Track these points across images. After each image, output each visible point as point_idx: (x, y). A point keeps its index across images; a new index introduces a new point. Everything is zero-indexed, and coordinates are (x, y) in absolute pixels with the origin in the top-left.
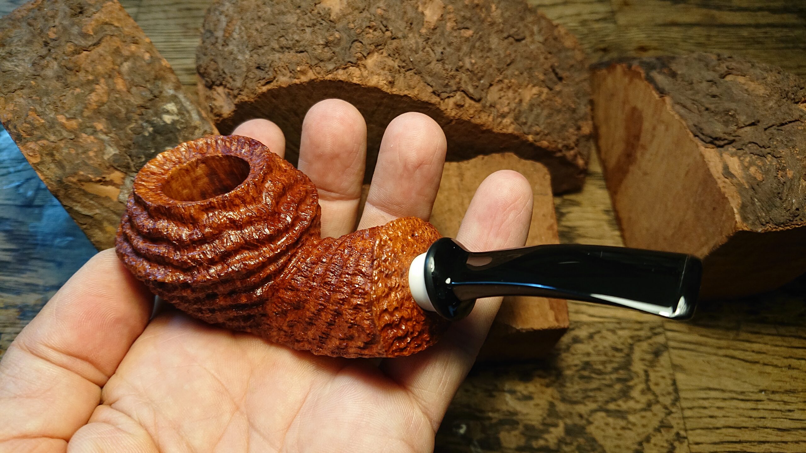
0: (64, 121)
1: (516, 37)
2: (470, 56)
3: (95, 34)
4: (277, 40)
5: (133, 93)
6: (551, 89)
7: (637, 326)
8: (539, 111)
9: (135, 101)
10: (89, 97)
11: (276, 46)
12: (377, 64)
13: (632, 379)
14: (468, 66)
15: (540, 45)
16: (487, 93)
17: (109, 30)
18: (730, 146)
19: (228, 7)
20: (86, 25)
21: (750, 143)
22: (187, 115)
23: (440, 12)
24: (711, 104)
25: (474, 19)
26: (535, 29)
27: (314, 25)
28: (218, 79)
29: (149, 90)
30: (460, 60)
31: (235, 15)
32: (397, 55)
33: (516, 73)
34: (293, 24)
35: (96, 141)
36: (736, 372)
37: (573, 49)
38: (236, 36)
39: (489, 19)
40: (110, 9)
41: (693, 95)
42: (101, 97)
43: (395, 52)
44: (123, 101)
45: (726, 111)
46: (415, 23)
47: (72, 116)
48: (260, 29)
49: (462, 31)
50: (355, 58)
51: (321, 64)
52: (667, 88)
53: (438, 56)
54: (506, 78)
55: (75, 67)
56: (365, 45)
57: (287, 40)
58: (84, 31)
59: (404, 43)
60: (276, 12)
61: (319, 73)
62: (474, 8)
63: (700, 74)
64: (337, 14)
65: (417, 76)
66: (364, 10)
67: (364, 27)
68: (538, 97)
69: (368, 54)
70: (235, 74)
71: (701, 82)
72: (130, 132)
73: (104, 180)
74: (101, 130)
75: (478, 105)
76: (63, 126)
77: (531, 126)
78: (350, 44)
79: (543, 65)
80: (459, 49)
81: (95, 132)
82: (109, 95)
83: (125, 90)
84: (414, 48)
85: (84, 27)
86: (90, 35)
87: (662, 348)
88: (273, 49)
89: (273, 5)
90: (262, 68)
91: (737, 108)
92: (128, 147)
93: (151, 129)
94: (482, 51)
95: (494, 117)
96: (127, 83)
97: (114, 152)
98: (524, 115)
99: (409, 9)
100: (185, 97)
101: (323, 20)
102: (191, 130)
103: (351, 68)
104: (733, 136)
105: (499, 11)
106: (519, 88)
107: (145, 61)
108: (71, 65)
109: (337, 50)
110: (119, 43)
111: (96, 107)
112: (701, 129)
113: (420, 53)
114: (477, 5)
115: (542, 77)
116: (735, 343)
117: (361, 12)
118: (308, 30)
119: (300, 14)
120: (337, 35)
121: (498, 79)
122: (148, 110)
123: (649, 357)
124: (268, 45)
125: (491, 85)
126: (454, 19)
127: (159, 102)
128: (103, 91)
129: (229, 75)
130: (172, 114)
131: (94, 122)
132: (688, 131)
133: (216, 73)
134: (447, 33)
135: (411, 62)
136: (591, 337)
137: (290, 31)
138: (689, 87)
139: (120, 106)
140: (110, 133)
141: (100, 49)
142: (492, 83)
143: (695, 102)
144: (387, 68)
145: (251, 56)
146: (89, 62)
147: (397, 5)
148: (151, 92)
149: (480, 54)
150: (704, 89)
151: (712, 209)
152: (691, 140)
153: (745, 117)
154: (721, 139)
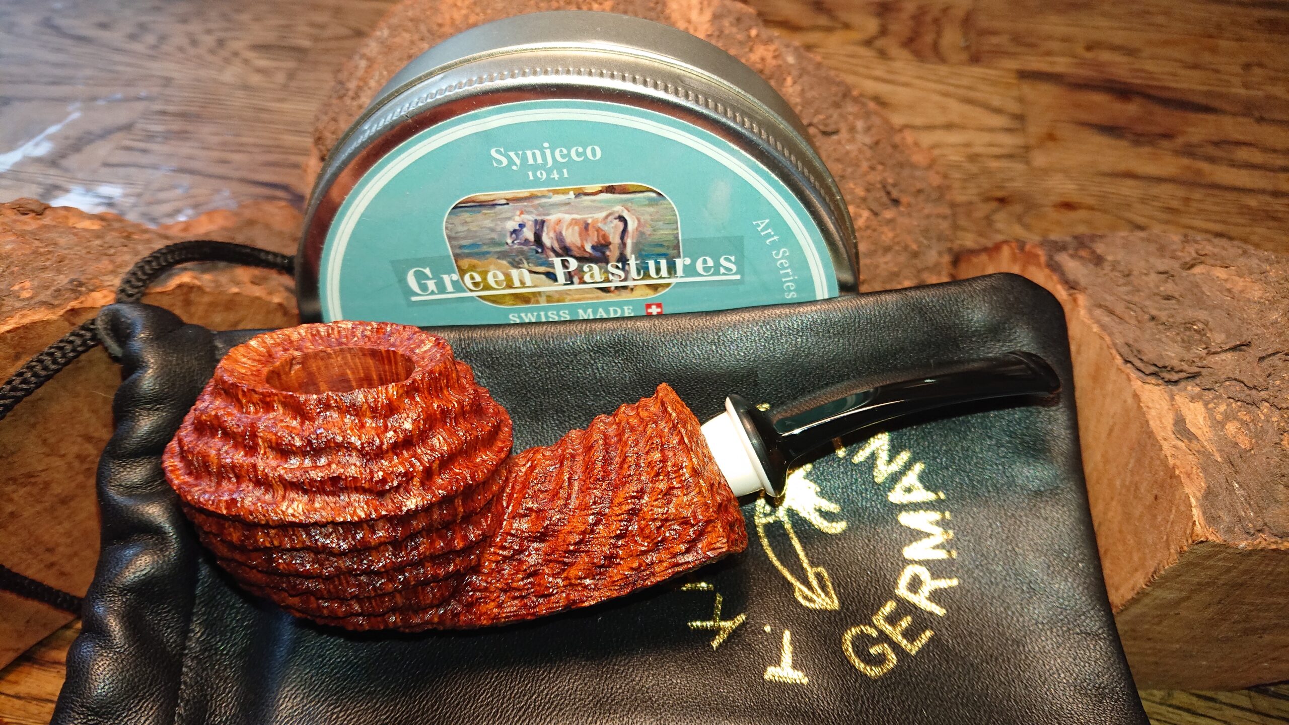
18: (1190, 383)
21: (1229, 379)
24: (1160, 310)
41: (1128, 293)
45: (1188, 323)
52: (1083, 282)
63: (1147, 261)
71: (1146, 274)
91: (1210, 319)
104: (1198, 367)
112: (1139, 351)
132: (1114, 352)
138: (1121, 281)
143: (1132, 306)
150: (1152, 285)
151: (1153, 498)
152: (1119, 369)
153: (1223, 336)
154: (1172, 369)
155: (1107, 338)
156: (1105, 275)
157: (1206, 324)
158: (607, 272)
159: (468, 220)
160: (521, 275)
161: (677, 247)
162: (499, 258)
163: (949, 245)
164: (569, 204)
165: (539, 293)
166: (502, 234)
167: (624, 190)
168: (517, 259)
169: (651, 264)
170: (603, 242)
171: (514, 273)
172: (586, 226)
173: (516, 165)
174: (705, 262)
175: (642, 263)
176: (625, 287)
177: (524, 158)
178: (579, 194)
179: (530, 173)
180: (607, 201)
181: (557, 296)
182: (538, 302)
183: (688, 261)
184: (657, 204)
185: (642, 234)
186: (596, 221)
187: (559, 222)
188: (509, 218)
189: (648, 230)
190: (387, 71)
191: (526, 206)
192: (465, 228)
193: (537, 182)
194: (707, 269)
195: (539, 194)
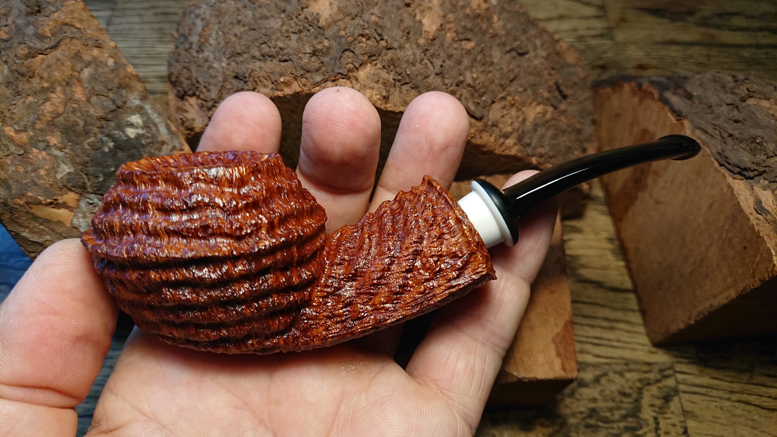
0: (12, 133)
1: (520, 51)
2: (471, 69)
3: (54, 35)
4: (259, 47)
5: (92, 103)
6: (555, 108)
7: (646, 368)
8: (544, 131)
9: (95, 111)
10: (43, 107)
11: (257, 54)
12: (370, 76)
13: (641, 427)
14: (469, 81)
15: (543, 60)
16: (489, 111)
17: (69, 32)
18: (761, 177)
19: (204, 10)
20: (42, 25)
22: (154, 129)
23: (439, 22)
24: (734, 130)
25: (476, 30)
26: (538, 42)
27: (300, 31)
28: (190, 89)
29: (112, 100)
30: (461, 75)
31: (213, 18)
32: (392, 67)
33: (520, 89)
34: (277, 29)
35: (48, 158)
36: (752, 420)
37: (575, 66)
38: (212, 41)
39: (491, 31)
40: (71, 8)
41: (713, 119)
42: (56, 106)
43: (390, 64)
44: (81, 111)
45: (753, 138)
46: (412, 32)
47: (23, 129)
48: (239, 35)
49: (463, 43)
50: (346, 70)
51: (308, 75)
52: (684, 110)
53: (438, 69)
54: (509, 95)
55: (29, 72)
56: (356, 55)
57: (270, 47)
58: (40, 32)
59: (400, 54)
60: (258, 16)
61: (305, 85)
62: (475, 18)
63: (718, 96)
64: (326, 19)
65: (413, 91)
66: (356, 16)
67: (356, 35)
68: (542, 116)
69: (361, 65)
70: (210, 84)
71: (721, 106)
72: (88, 147)
73: (55, 202)
74: (55, 145)
75: (479, 124)
76: (11, 139)
77: (535, 148)
78: (341, 53)
79: (547, 81)
80: (459, 63)
81: (48, 147)
82: (66, 105)
83: (84, 99)
84: (411, 60)
85: (41, 28)
86: (47, 37)
87: (672, 393)
88: (254, 57)
89: (255, 8)
90: (240, 77)
91: (764, 135)
92: (85, 164)
93: (111, 144)
94: (483, 65)
95: (496, 137)
96: (87, 92)
97: (68, 171)
98: (528, 136)
99: (406, 16)
100: (152, 108)
101: (310, 25)
102: (157, 146)
103: (341, 80)
104: (763, 167)
105: (501, 23)
106: (522, 106)
107: (108, 68)
108: (24, 70)
109: (326, 59)
110: (79, 47)
111: (50, 119)
112: (726, 158)
113: (418, 65)
114: (479, 15)
115: (546, 95)
116: (750, 387)
117: (353, 19)
118: (294, 37)
119: (285, 19)
120: (326, 42)
121: (501, 96)
122: (110, 123)
123: (658, 402)
124: (248, 52)
125: (493, 102)
126: (455, 29)
127: (122, 113)
128: (59, 100)
129: (203, 84)
130: (137, 128)
131: (46, 135)
132: (713, 159)
133: (189, 82)
134: (446, 45)
135: (408, 75)
136: (597, 380)
137: (274, 37)
138: (708, 111)
139: (78, 117)
140: (65, 148)
141: (58, 53)
142: (495, 100)
143: (716, 127)
144: (381, 82)
145: (229, 64)
146: (45, 67)
147: (392, 12)
148: (114, 102)
149: (482, 69)
150: (725, 113)
151: (742, 247)
152: (716, 169)
153: (774, 145)
154: (750, 170)
155: (707, 150)
156: (697, 107)
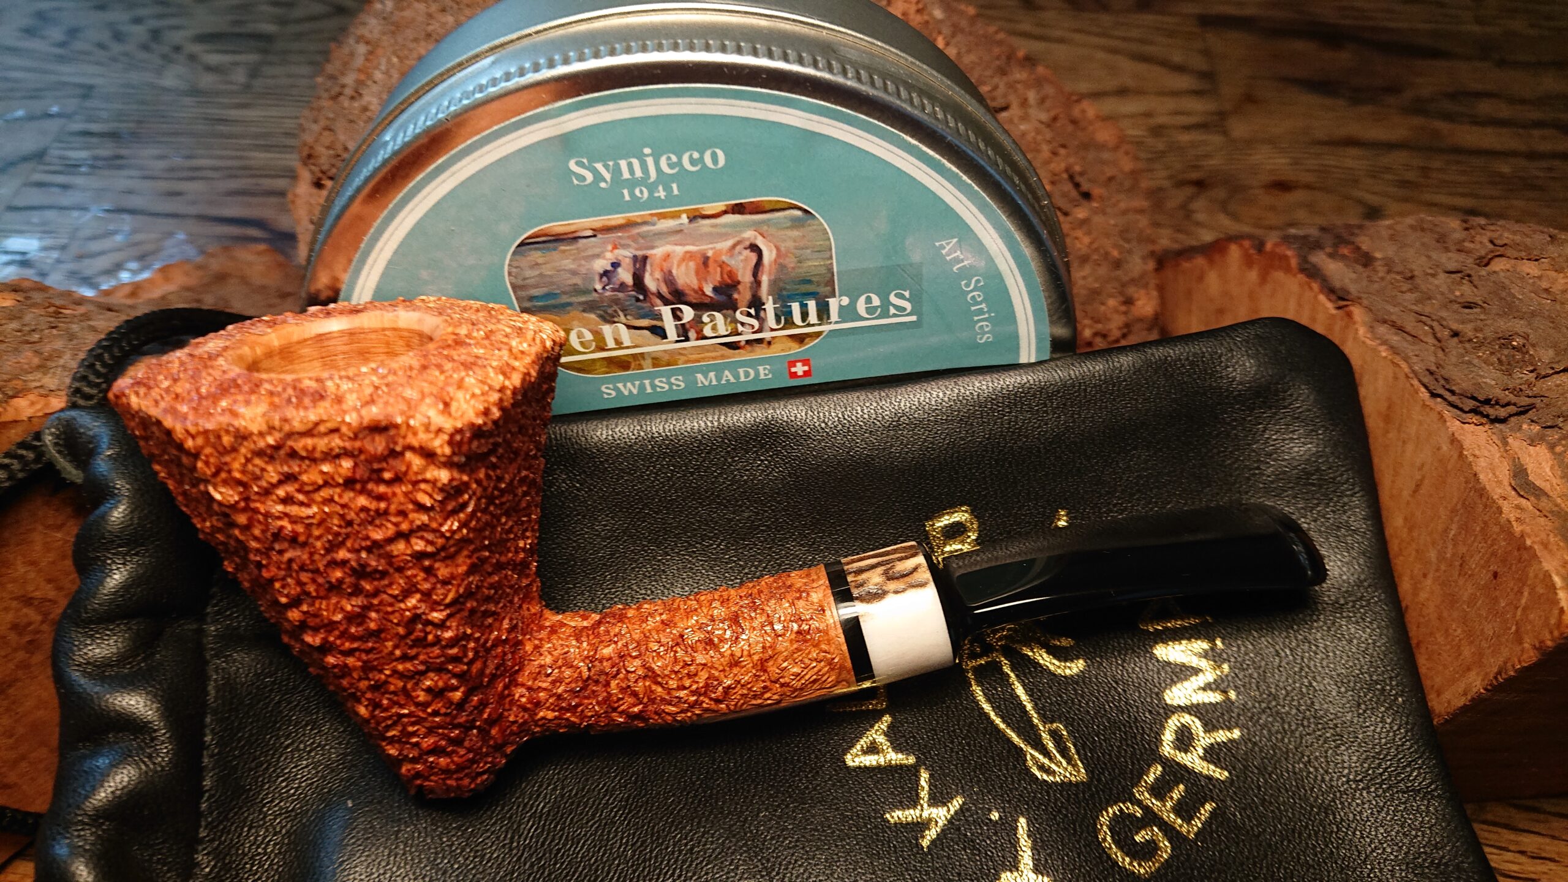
18: (1524, 419)
24: (1463, 323)
41: (1418, 302)
45: (1504, 338)
52: (1353, 289)
63: (1429, 257)
71: (1433, 275)
91: (1530, 331)
104: (1529, 397)
112: (1446, 379)
132: (1416, 382)
138: (1405, 287)
143: (1424, 319)
150: (1444, 289)
151: (1490, 575)
152: (1425, 406)
153: (1551, 353)
154: (1498, 403)
155: (1404, 365)
156: (1382, 279)
157: (1526, 337)
158: (735, 321)
159: (540, 261)
160: (616, 333)
161: (831, 282)
162: (584, 311)
163: (1151, 247)
164: (679, 231)
165: (642, 354)
166: (588, 278)
167: (756, 209)
168: (610, 311)
169: (796, 307)
170: (729, 281)
171: (607, 330)
172: (706, 261)
173: (605, 181)
174: (869, 300)
175: (782, 306)
176: (760, 341)
177: (617, 171)
178: (696, 217)
179: (626, 192)
180: (734, 225)
181: (666, 357)
182: (640, 367)
183: (845, 301)
184: (803, 226)
185: (782, 267)
186: (718, 253)
187: (667, 257)
188: (597, 256)
189: (790, 262)
190: (398, 57)
191: (620, 237)
192: (537, 273)
193: (636, 204)
194: (870, 310)
195: (639, 220)
